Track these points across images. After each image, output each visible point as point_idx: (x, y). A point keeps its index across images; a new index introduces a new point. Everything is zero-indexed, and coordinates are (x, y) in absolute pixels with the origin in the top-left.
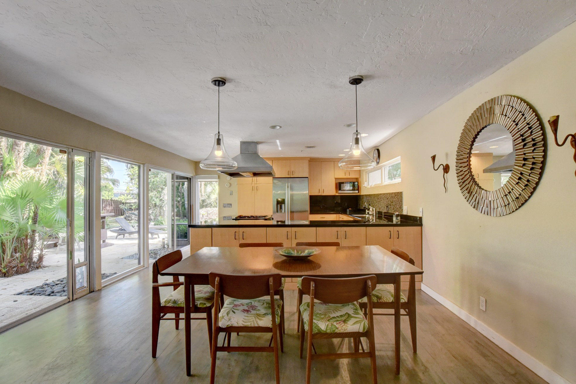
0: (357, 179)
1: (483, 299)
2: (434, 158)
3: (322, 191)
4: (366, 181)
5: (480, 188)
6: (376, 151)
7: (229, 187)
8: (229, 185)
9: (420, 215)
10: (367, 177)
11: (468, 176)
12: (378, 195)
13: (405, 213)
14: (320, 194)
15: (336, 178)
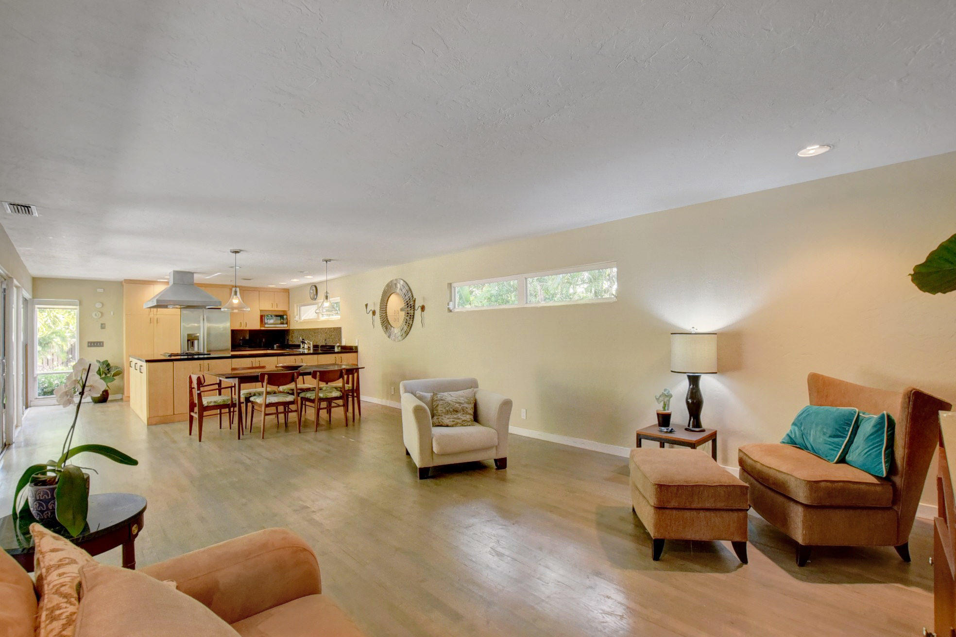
0: (284, 311)
1: (393, 388)
2: (367, 305)
3: (245, 323)
4: (297, 315)
5: (392, 327)
6: (314, 288)
7: (100, 317)
8: (100, 314)
9: (356, 345)
10: (299, 310)
11: (385, 319)
12: (315, 329)
13: (343, 344)
14: (242, 328)
15: (260, 310)
